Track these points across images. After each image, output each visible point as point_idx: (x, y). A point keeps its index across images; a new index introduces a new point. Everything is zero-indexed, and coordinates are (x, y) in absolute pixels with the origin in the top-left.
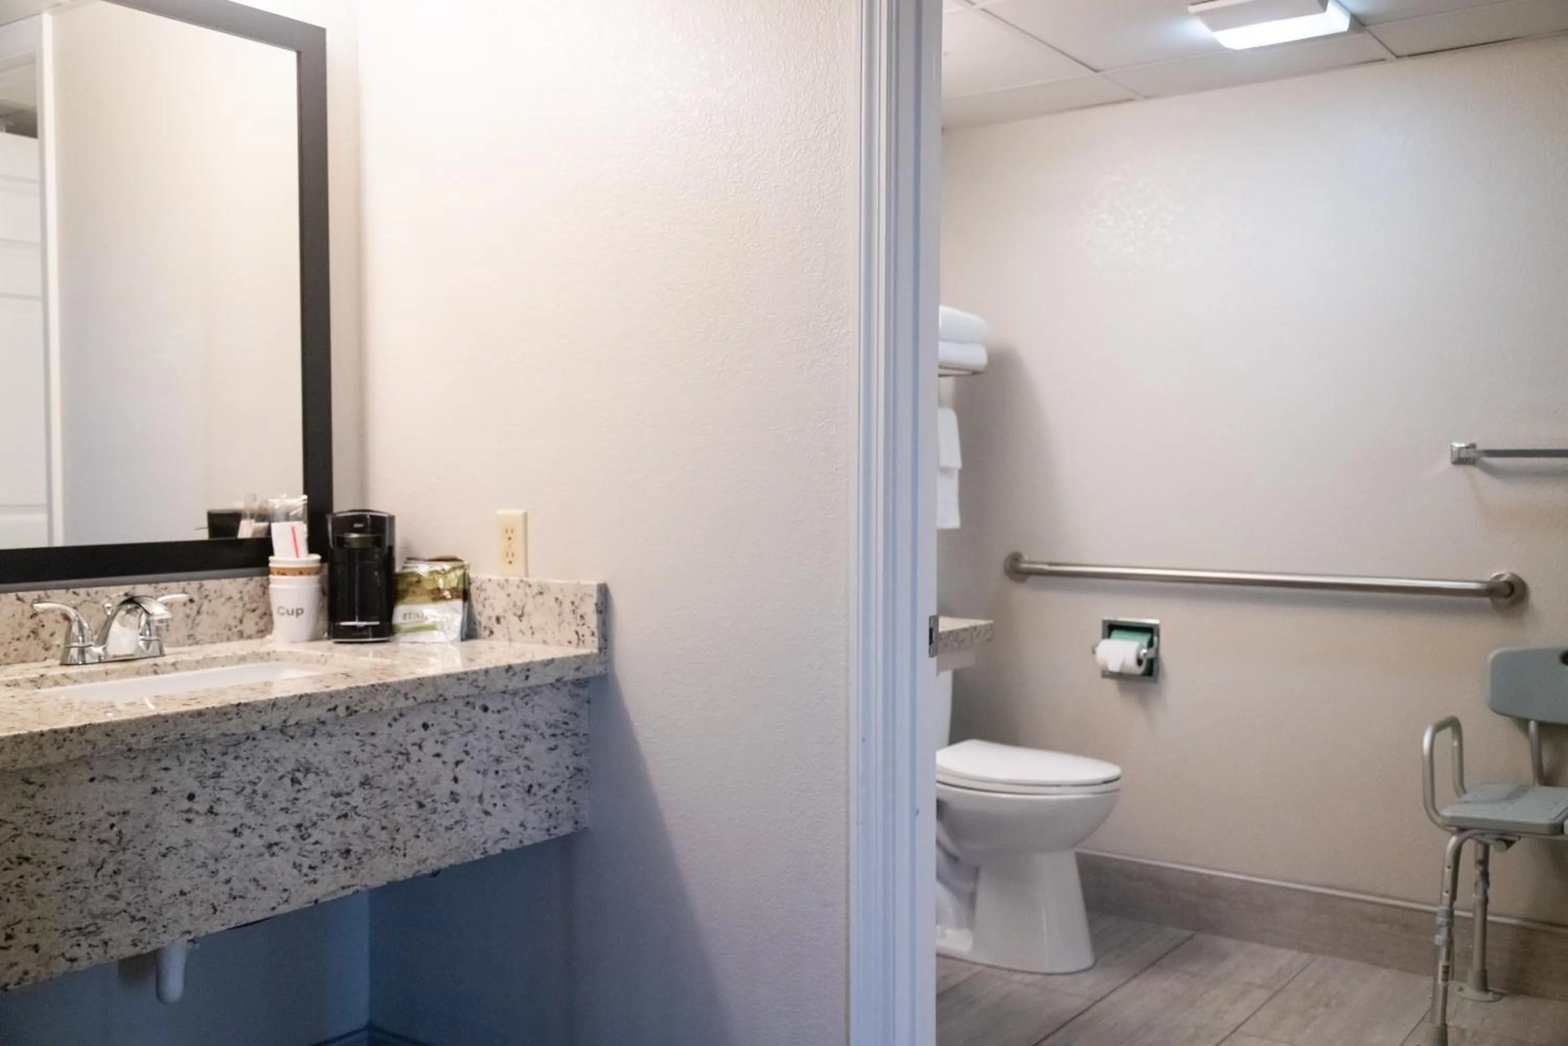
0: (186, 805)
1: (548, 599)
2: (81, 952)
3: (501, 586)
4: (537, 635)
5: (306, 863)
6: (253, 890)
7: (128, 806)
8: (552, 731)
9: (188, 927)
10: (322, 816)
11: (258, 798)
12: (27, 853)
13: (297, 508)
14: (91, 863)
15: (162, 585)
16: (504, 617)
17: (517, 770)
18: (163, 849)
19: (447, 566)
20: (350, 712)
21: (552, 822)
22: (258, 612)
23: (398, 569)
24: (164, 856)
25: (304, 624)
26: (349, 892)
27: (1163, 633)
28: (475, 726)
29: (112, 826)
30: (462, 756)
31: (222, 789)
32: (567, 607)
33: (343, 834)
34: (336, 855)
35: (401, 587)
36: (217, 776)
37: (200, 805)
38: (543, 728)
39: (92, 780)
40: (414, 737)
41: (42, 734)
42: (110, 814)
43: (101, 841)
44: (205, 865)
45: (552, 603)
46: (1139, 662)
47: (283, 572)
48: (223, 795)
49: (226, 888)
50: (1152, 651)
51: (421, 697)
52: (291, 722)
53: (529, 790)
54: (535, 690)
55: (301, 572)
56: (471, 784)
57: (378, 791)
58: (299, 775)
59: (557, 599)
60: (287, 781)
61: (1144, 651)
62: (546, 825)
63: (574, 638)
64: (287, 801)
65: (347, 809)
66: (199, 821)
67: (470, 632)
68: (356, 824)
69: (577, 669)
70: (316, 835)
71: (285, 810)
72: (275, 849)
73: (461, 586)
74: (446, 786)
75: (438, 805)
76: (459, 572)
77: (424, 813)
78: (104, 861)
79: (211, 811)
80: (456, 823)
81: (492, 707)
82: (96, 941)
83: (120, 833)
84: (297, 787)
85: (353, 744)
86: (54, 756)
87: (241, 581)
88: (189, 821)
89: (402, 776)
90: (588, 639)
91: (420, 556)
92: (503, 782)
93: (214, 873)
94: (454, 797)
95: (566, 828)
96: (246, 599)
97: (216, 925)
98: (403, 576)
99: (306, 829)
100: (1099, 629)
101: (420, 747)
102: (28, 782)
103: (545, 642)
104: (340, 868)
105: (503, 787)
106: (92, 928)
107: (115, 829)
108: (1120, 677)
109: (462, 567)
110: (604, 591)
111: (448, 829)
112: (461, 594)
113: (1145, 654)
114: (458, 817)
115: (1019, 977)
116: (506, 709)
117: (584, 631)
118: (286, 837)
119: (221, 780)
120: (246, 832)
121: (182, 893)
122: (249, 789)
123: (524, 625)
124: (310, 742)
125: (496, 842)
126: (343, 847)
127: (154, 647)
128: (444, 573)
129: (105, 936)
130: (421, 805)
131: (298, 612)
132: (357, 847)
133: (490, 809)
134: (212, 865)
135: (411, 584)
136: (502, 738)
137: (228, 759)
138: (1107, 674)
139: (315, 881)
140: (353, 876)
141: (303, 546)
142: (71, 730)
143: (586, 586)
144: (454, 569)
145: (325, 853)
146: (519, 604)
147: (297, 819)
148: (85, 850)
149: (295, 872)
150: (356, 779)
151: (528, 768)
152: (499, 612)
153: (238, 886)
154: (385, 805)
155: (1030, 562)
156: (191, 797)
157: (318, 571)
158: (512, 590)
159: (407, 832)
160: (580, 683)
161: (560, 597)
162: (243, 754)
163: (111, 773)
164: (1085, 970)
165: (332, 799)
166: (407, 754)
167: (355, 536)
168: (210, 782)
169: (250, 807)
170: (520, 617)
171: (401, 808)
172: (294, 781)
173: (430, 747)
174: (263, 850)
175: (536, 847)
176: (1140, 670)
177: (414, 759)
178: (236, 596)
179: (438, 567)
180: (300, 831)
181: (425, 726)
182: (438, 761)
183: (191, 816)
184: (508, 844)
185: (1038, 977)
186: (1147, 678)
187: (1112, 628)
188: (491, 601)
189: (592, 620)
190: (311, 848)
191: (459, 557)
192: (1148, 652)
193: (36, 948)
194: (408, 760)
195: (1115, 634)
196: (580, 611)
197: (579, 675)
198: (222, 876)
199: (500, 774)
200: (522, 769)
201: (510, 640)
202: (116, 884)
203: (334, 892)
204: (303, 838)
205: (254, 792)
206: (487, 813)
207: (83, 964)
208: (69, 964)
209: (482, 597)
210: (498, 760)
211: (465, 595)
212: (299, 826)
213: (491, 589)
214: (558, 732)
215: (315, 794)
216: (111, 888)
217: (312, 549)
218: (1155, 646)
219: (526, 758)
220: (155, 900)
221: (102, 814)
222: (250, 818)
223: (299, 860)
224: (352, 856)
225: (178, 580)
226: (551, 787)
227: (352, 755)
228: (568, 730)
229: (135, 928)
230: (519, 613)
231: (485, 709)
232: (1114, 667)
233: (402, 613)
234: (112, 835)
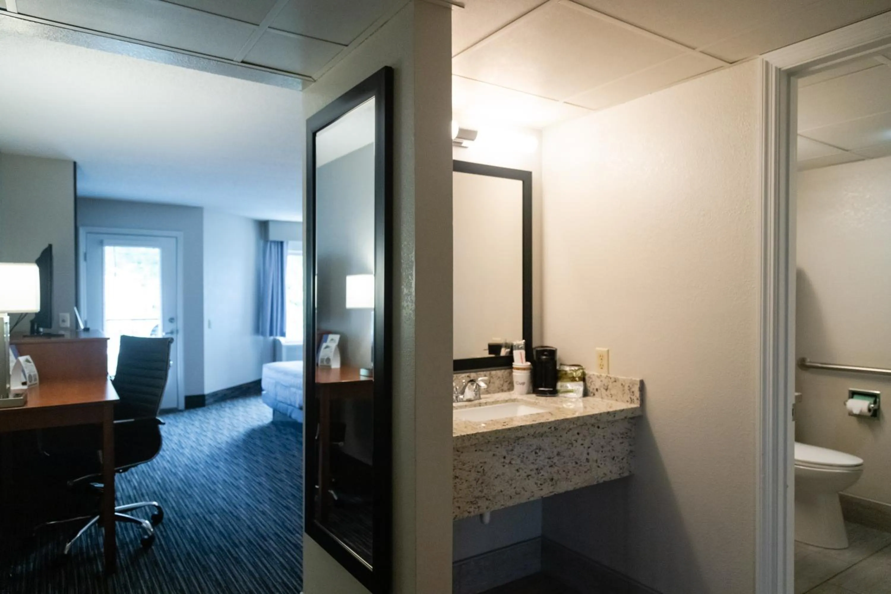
0: (503, 460)
1: (618, 384)
2: (471, 510)
3: (598, 377)
4: (613, 397)
5: (539, 482)
6: (523, 492)
7: (486, 460)
8: (622, 436)
9: (503, 503)
10: (544, 466)
11: (525, 458)
12: (457, 475)
13: (521, 344)
14: (475, 480)
15: (479, 373)
16: (600, 389)
17: (609, 451)
18: (496, 476)
19: (576, 368)
20: (556, 429)
21: (621, 471)
22: (508, 382)
23: (558, 368)
24: (496, 478)
25: (525, 388)
26: (553, 494)
27: (882, 398)
28: (595, 434)
29: (481, 467)
30: (590, 445)
31: (514, 455)
32: (626, 388)
33: (551, 473)
34: (548, 480)
35: (559, 375)
36: (512, 450)
37: (507, 461)
38: (619, 435)
39: (476, 451)
40: (573, 438)
41: (464, 436)
42: (481, 463)
43: (478, 472)
44: (508, 482)
45: (620, 386)
46: (869, 410)
47: (518, 369)
48: (514, 457)
49: (514, 491)
50: (876, 407)
51: (578, 424)
52: (537, 432)
53: (613, 458)
54: (616, 421)
55: (524, 369)
56: (594, 455)
57: (562, 457)
58: (537, 451)
59: (622, 384)
60: (534, 453)
61: (872, 406)
62: (619, 472)
63: (629, 400)
64: (534, 460)
65: (552, 464)
66: (507, 466)
67: (586, 394)
68: (555, 469)
69: (632, 413)
70: (542, 472)
71: (533, 463)
72: (530, 477)
73: (582, 377)
74: (585, 456)
75: (582, 463)
76: (581, 371)
77: (577, 466)
78: (479, 479)
79: (510, 463)
80: (588, 470)
81: (601, 426)
82: (476, 506)
83: (483, 469)
84: (537, 455)
85: (554, 439)
86: (467, 444)
87: (503, 371)
88: (504, 466)
89: (570, 452)
90: (635, 400)
91: (565, 364)
92: (604, 455)
93: (511, 485)
94: (588, 460)
95: (626, 474)
96: (504, 377)
97: (510, 503)
98: (560, 371)
99: (539, 470)
100: (847, 394)
101: (576, 441)
102: (458, 451)
103: (617, 400)
104: (550, 485)
105: (604, 457)
106: (475, 502)
107: (482, 468)
108: (860, 417)
109: (582, 369)
110: (642, 383)
111: (585, 472)
112: (582, 379)
113: (873, 407)
114: (589, 468)
115: (811, 548)
116: (606, 427)
117: (634, 398)
118: (533, 473)
119: (514, 452)
120: (521, 471)
121: (501, 491)
122: (521, 456)
123: (608, 393)
124: (541, 439)
125: (602, 478)
126: (551, 478)
127: (478, 396)
128: (576, 371)
129: (479, 505)
130: (576, 463)
131: (523, 384)
132: (556, 477)
133: (600, 465)
134: (510, 482)
135: (563, 374)
136: (604, 438)
137: (516, 444)
138: (851, 414)
139: (542, 489)
140: (554, 488)
141: (524, 360)
142: (472, 435)
143: (635, 380)
144: (579, 369)
145: (545, 479)
146: (606, 385)
147: (536, 467)
148: (474, 475)
149: (536, 486)
150: (555, 453)
151: (613, 450)
152: (597, 387)
153: (518, 490)
154: (564, 463)
155: (810, 362)
156: (504, 458)
157: (530, 369)
158: (603, 379)
159: (571, 473)
160: (632, 418)
161: (624, 384)
162: (520, 443)
163: (482, 449)
164: (845, 549)
165: (547, 460)
166: (572, 444)
167: (544, 357)
168: (510, 453)
169: (522, 462)
170: (607, 390)
171: (570, 464)
172: (536, 453)
173: (580, 442)
174: (526, 477)
175: (616, 481)
176: (869, 414)
177: (574, 446)
178: (501, 376)
179: (573, 368)
180: (537, 471)
181: (578, 434)
182: (582, 447)
183: (504, 464)
184: (607, 479)
185: (821, 549)
186: (873, 418)
187: (853, 394)
188: (594, 382)
189: (637, 394)
190: (541, 477)
191: (582, 365)
192: (874, 406)
193: (459, 508)
194: (572, 446)
195: (855, 396)
196: (633, 390)
197: (633, 415)
198: (514, 486)
199: (604, 452)
200: (611, 451)
201: (602, 398)
202: (482, 487)
203: (548, 494)
204: (538, 473)
205: (524, 456)
206: (599, 467)
207: (472, 514)
208: (468, 514)
209: (591, 381)
210: (602, 447)
211: (583, 378)
212: (537, 469)
213: (594, 378)
214: (624, 436)
215: (542, 458)
216: (480, 489)
217: (527, 360)
218: (878, 403)
219: (613, 447)
220: (494, 493)
221: (478, 462)
222: (522, 465)
223: (537, 481)
224: (554, 481)
225: (483, 371)
226: (621, 458)
227: (554, 444)
228: (627, 436)
229: (487, 503)
230: (606, 388)
231: (598, 427)
232: (856, 411)
233: (560, 385)
234: (481, 470)
